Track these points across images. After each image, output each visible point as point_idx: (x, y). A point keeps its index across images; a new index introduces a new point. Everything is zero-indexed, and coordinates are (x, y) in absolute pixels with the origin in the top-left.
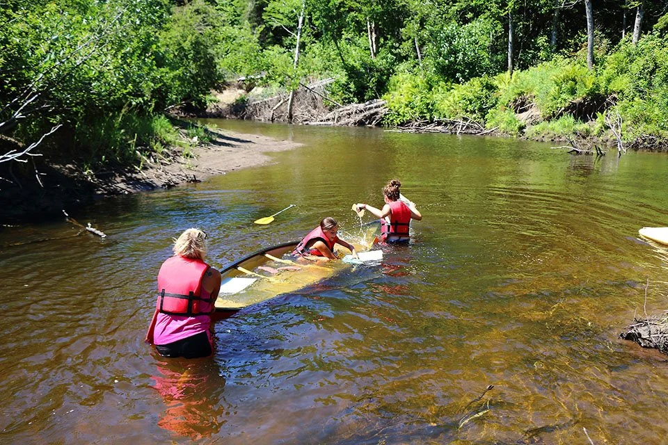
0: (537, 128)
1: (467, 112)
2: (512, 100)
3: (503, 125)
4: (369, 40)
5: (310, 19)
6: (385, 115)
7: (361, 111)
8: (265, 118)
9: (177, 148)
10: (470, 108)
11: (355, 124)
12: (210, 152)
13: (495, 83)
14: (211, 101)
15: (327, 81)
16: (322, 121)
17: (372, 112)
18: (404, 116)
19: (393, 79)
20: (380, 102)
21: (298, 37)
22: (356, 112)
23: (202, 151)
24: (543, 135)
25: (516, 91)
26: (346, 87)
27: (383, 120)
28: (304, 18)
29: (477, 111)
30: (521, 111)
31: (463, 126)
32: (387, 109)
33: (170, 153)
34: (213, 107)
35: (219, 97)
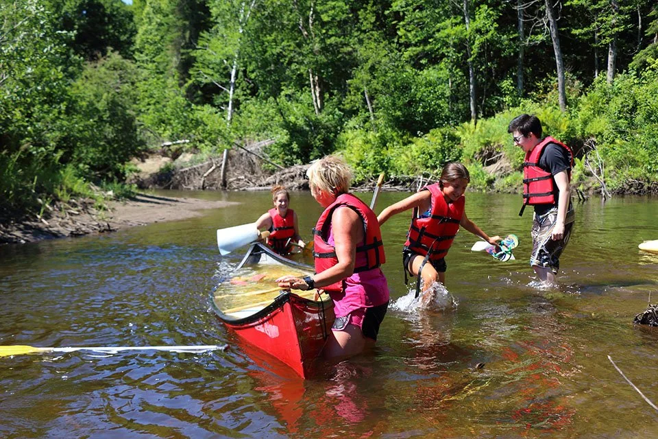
0: (509, 179)
1: (427, 167)
2: (478, 151)
4: (313, 95)
5: (245, 72)
8: (194, 187)
9: (87, 200)
10: (430, 163)
11: (299, 187)
12: (127, 207)
13: (458, 133)
14: (131, 171)
15: (266, 143)
16: (261, 186)
18: (356, 177)
19: (342, 136)
21: (231, 92)
22: (300, 175)
23: (118, 205)
24: (515, 186)
25: (482, 141)
26: (286, 147)
28: (237, 71)
29: (438, 166)
30: (489, 164)
31: (424, 183)
33: (78, 204)
34: (133, 177)
35: (141, 166)
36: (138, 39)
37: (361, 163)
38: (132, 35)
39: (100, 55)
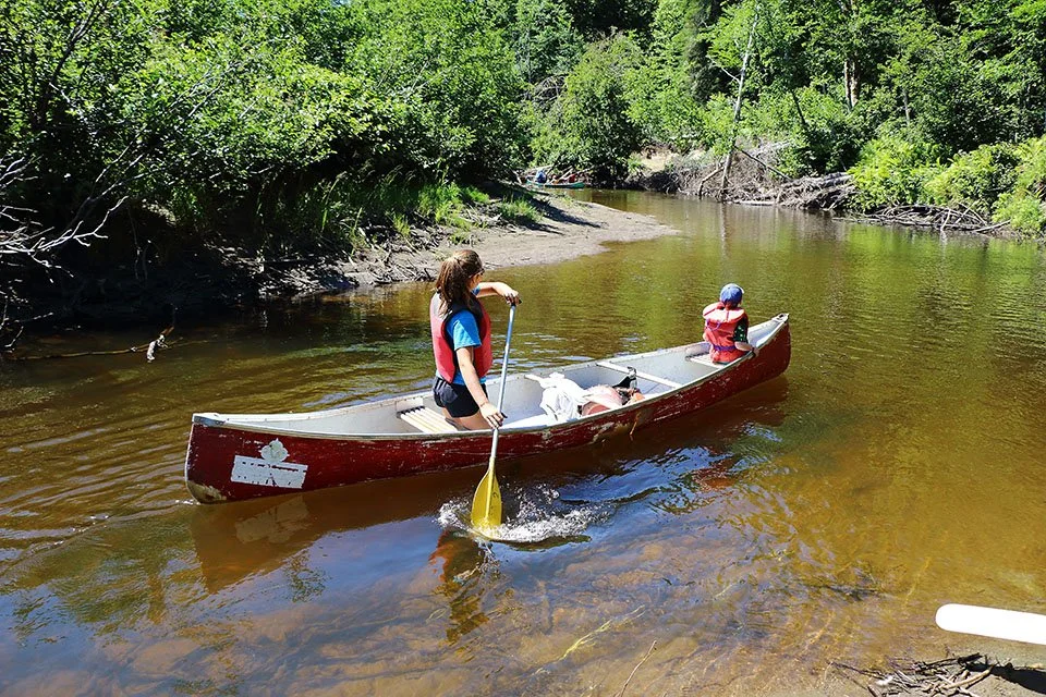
1: (966, 196)
2: (1039, 181)
3: (1016, 219)
4: (845, 88)
6: (850, 195)
7: (816, 188)
8: (691, 193)
10: (971, 190)
11: (805, 205)
13: (1018, 152)
14: (634, 166)
15: (781, 145)
16: (759, 199)
17: (831, 190)
18: (877, 198)
19: (872, 145)
20: (845, 176)
21: (741, 83)
22: (808, 190)
26: (800, 153)
27: (846, 202)
28: (750, 58)
29: (980, 196)
32: (853, 187)
34: (635, 174)
35: (645, 162)
36: (657, 15)
37: (886, 183)
38: (653, 10)
39: (603, 35)
